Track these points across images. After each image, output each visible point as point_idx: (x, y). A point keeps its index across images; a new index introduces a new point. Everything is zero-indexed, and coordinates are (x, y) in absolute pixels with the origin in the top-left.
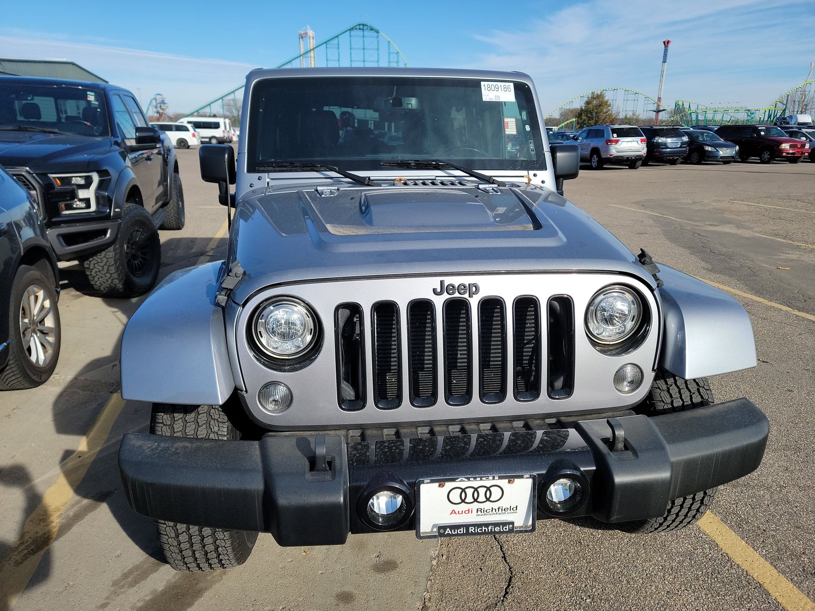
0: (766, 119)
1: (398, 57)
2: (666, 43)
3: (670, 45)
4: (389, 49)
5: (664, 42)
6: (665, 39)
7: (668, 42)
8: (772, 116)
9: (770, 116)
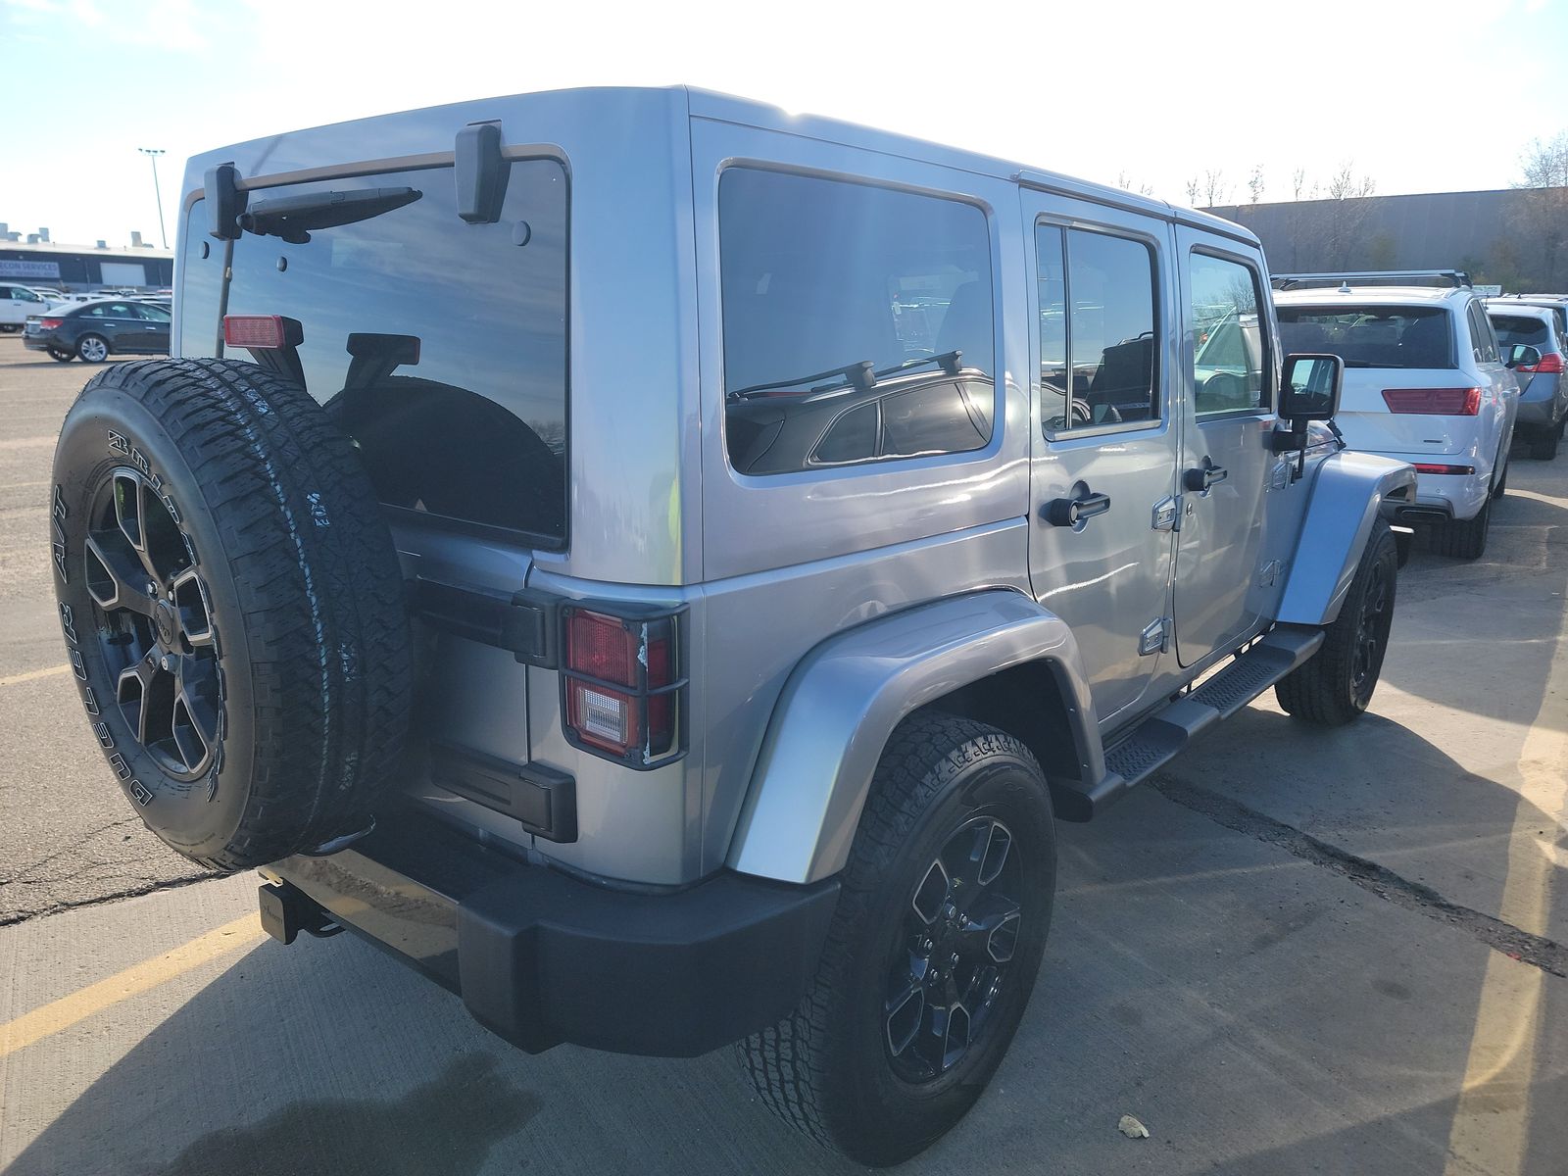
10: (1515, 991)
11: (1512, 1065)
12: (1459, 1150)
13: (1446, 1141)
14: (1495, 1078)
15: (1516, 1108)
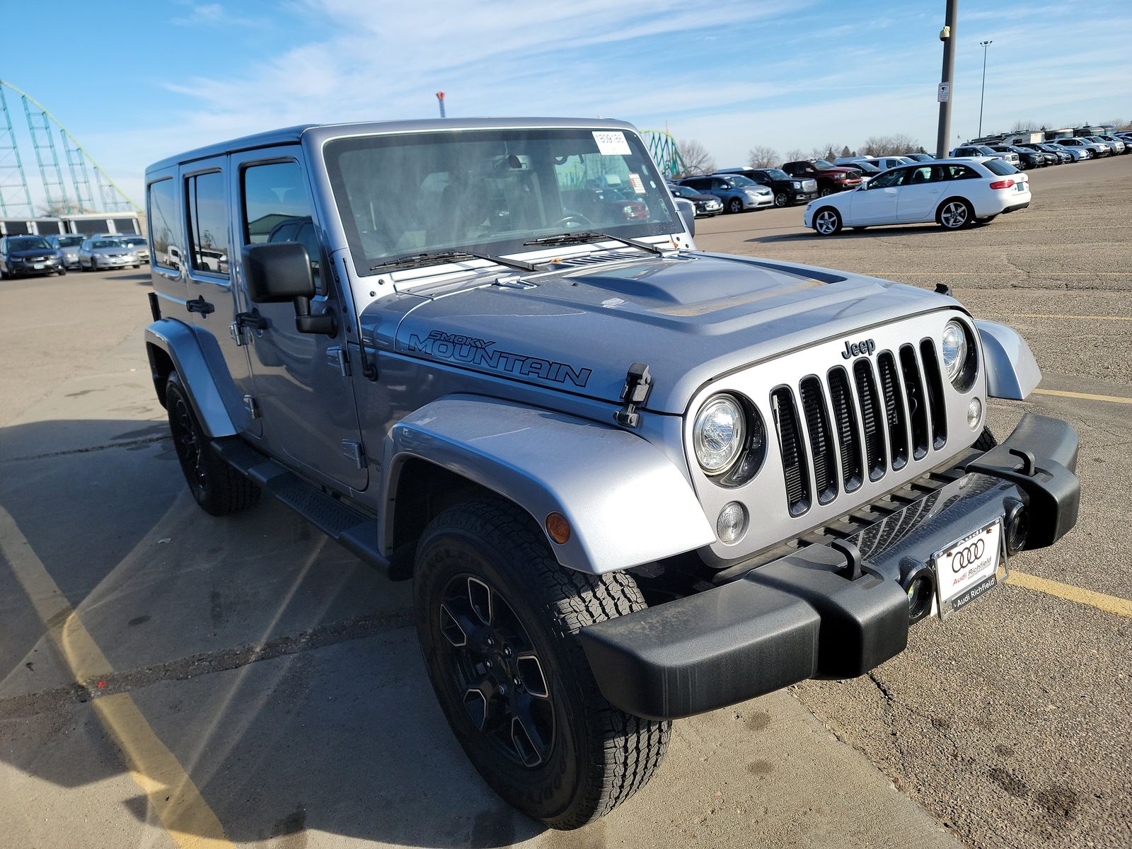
0: (569, 183)
1: (46, 119)
2: (440, 96)
3: (445, 99)
4: (26, 109)
5: (437, 95)
6: (438, 91)
7: (442, 94)
8: (575, 179)
9: (572, 180)
10: (84, 660)
11: (61, 633)
12: (60, 599)
13: (66, 597)
14: (64, 623)
15: (49, 621)
